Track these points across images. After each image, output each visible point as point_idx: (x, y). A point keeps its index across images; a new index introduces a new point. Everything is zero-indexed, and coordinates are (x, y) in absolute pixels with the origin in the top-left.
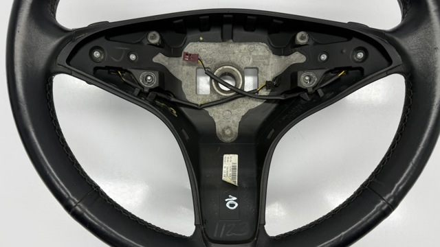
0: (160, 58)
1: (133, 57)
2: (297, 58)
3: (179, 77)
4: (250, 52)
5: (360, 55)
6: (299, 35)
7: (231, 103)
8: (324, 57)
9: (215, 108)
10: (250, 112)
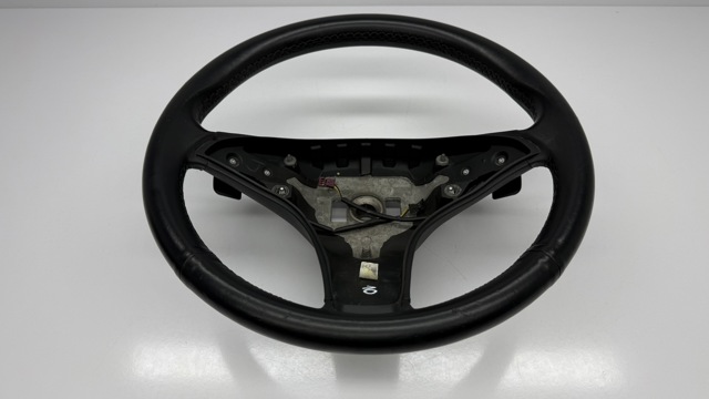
0: (294, 181)
1: (267, 173)
2: (439, 180)
3: (313, 206)
4: (391, 185)
5: (502, 160)
6: (438, 158)
7: (370, 230)
8: (466, 172)
9: (352, 235)
10: (393, 238)
